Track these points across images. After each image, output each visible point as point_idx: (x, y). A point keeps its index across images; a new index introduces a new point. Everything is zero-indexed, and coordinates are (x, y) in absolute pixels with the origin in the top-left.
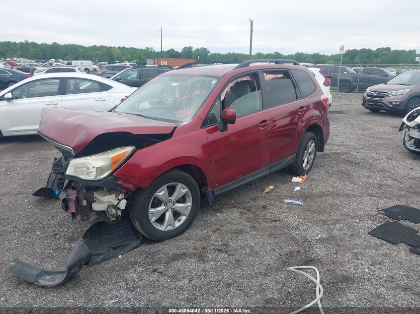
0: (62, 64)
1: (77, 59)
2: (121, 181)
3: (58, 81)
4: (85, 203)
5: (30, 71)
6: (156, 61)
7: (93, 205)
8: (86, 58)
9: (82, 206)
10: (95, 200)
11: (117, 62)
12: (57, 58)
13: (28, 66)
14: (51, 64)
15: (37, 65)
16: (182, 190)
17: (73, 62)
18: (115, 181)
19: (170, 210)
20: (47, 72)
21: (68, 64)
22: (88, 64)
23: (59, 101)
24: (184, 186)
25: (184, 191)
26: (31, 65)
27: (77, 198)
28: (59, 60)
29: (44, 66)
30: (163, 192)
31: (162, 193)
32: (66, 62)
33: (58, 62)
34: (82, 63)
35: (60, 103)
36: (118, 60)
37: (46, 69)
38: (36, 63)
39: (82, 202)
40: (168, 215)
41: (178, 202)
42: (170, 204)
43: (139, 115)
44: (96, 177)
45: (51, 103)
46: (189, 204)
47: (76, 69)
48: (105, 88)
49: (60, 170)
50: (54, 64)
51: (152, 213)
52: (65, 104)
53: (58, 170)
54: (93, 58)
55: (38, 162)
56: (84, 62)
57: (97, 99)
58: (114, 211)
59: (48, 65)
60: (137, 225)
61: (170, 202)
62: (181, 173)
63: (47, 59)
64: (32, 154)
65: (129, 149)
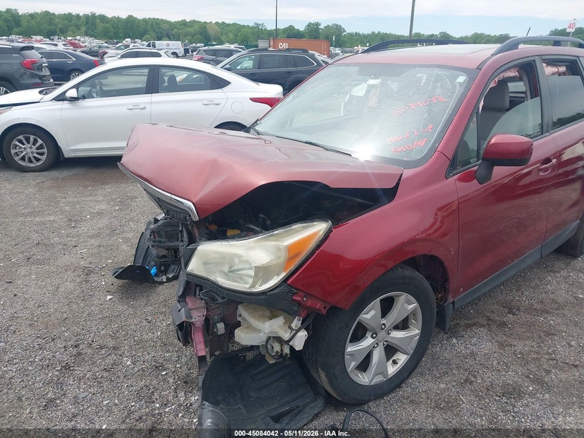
0: (141, 45)
1: (160, 39)
2: (302, 294)
3: (146, 71)
4: (221, 328)
5: (100, 55)
6: (272, 43)
7: (238, 332)
8: (172, 37)
9: (215, 334)
10: (239, 319)
11: (214, 43)
12: (133, 38)
13: (96, 48)
14: (127, 46)
15: (107, 47)
16: (406, 305)
17: (157, 43)
18: (290, 295)
19: (381, 344)
20: (123, 56)
21: (149, 45)
22: (177, 46)
23: (147, 103)
24: (411, 297)
25: (410, 307)
26: (100, 47)
27: (207, 320)
28: (136, 40)
29: (117, 49)
30: (372, 313)
31: (370, 315)
32: (146, 43)
33: (135, 43)
34: (168, 45)
35: (148, 107)
36: (215, 40)
37: (121, 52)
38: (106, 45)
39: (214, 326)
40: (378, 355)
41: (397, 328)
42: (382, 334)
43: (311, 144)
44: (253, 286)
45: (136, 106)
46: (415, 332)
47: (162, 52)
48: (219, 83)
49: (164, 242)
50: (131, 46)
51: (352, 354)
52: (156, 109)
53: (160, 242)
54: (181, 37)
55: (118, 205)
56: (170, 42)
57: (206, 102)
58: (277, 347)
59: (122, 47)
60: (323, 378)
61: (382, 329)
62: (410, 273)
63: (120, 38)
64: (108, 189)
65: (320, 228)
